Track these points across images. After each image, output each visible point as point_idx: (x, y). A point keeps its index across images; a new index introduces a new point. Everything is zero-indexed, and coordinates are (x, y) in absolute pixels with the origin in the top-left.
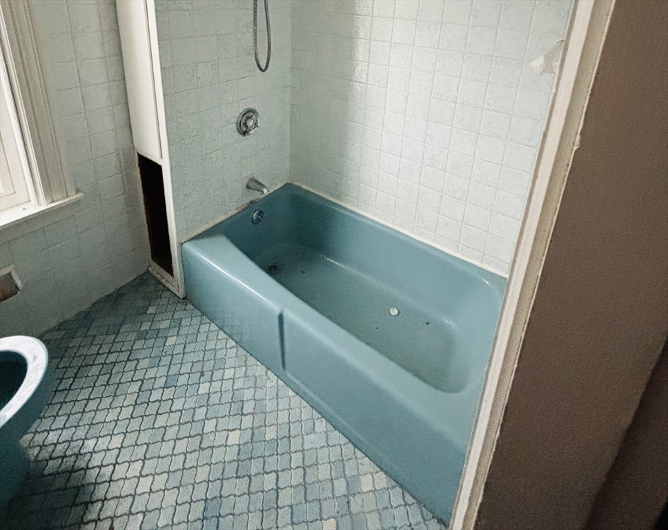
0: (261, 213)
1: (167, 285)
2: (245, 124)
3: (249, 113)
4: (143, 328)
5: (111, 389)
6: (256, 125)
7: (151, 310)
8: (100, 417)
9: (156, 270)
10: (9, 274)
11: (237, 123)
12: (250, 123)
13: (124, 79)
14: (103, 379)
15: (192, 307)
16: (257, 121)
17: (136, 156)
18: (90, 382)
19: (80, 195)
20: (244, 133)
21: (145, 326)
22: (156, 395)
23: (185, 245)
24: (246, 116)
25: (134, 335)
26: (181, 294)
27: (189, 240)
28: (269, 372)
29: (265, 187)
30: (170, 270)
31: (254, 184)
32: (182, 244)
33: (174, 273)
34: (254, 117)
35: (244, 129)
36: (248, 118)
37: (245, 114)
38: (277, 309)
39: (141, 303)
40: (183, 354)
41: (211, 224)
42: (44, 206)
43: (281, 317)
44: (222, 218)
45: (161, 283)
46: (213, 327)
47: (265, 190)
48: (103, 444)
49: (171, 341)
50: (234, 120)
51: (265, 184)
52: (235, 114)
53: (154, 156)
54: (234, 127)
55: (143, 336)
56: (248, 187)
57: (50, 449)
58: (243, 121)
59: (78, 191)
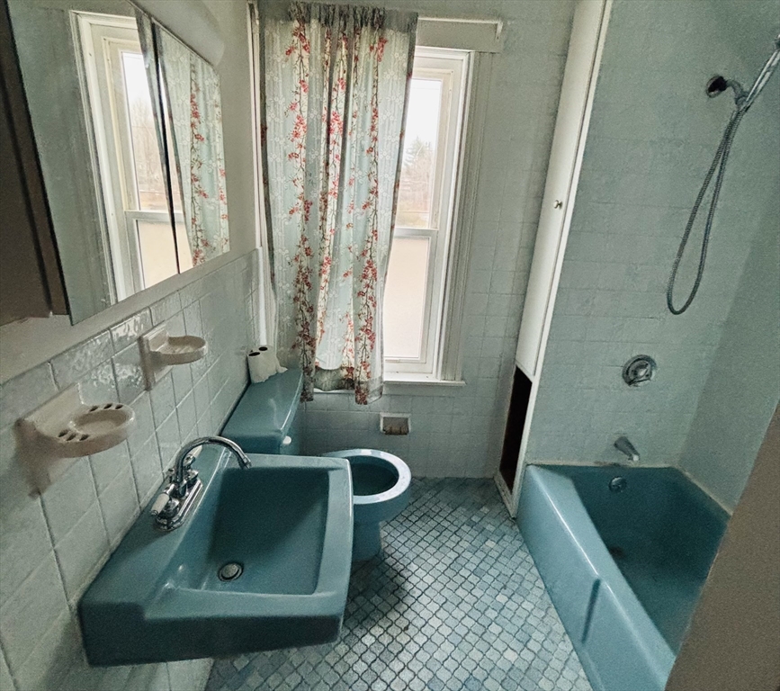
0: (623, 482)
1: (505, 498)
2: (635, 373)
3: (644, 361)
4: (473, 519)
5: (437, 543)
6: (648, 376)
7: (485, 510)
8: (424, 555)
9: (500, 480)
10: (407, 419)
11: (625, 367)
12: (642, 373)
13: (525, 294)
14: (435, 533)
15: (518, 530)
16: (651, 373)
17: (515, 369)
18: (427, 528)
19: (463, 382)
20: (630, 383)
21: (475, 519)
22: (464, 573)
23: (531, 467)
24: (639, 362)
25: (464, 520)
26: (512, 512)
27: (536, 465)
28: (567, 637)
29: (637, 454)
30: (510, 485)
31: (624, 445)
32: (528, 465)
33: (514, 490)
34: (649, 367)
35: (632, 378)
36: (642, 367)
37: (639, 359)
38: (596, 573)
39: (478, 499)
40: (496, 560)
41: (561, 463)
42: (439, 380)
43: (597, 585)
44: (575, 463)
45: (499, 493)
46: (529, 559)
47: (636, 458)
48: (421, 573)
49: (490, 544)
50: (622, 363)
51: (639, 450)
52: (626, 355)
53: (528, 372)
54: (620, 370)
55: (472, 524)
56: (616, 445)
57: (393, 550)
58: (632, 368)
59: (462, 379)
